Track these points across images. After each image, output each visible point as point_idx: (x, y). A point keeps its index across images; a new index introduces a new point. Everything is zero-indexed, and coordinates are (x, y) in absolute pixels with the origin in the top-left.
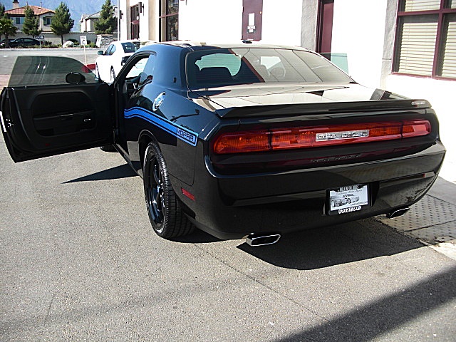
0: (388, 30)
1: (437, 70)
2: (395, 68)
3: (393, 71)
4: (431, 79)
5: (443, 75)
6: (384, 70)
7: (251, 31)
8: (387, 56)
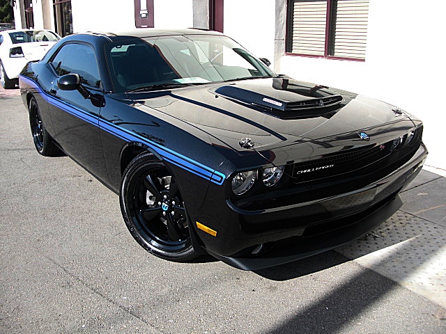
0: (278, 10)
1: (330, 50)
2: (289, 48)
3: (286, 51)
4: (324, 59)
5: (335, 54)
6: (277, 51)
7: (144, 16)
8: (279, 37)
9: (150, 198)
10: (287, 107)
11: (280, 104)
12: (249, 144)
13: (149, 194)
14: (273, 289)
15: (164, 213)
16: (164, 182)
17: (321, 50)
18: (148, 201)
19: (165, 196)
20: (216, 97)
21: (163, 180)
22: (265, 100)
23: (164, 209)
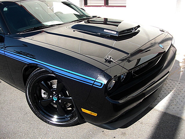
1: (106, 3)
3: (85, 5)
4: (104, 7)
5: (109, 4)
6: (81, 5)
9: (44, 94)
10: (120, 34)
11: (115, 33)
12: (111, 59)
13: (43, 91)
14: (124, 134)
15: (54, 101)
16: (52, 84)
17: (102, 3)
18: (43, 96)
19: (54, 92)
20: (74, 31)
21: (51, 83)
22: (105, 30)
23: (55, 100)
